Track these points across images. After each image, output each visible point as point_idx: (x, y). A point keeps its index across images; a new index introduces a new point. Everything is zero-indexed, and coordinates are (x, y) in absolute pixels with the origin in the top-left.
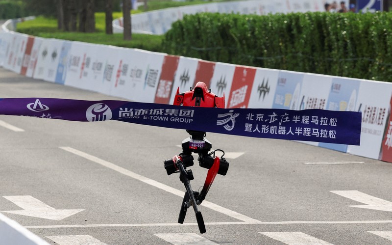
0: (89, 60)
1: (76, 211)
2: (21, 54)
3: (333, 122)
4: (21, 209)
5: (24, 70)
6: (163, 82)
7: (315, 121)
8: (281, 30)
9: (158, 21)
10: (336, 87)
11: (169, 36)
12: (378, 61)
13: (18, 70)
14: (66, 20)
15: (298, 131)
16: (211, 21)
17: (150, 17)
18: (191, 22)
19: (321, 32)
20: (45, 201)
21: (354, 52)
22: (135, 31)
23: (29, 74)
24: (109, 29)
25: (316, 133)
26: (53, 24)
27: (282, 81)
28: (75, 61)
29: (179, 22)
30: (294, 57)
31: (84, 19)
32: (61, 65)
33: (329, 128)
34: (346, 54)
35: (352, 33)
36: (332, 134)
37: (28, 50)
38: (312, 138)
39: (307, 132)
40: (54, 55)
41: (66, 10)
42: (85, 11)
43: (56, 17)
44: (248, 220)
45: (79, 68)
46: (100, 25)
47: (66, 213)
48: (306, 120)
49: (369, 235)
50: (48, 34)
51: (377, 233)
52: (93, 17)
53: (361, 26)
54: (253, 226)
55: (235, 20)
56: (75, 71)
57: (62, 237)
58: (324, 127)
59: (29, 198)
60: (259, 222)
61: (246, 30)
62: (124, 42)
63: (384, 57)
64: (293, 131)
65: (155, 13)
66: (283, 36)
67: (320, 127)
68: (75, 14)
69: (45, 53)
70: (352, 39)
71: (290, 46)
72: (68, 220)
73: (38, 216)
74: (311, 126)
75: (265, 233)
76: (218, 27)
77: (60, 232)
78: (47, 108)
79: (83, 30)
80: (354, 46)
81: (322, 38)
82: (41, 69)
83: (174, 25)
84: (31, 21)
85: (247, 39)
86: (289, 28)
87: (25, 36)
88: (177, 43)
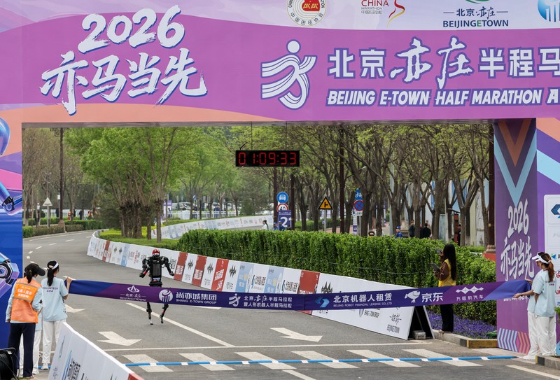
0: (139, 253)
1: (137, 341)
2: (103, 250)
3: (290, 299)
4: (108, 339)
5: (104, 258)
6: (179, 267)
7: (281, 299)
8: (241, 239)
9: (173, 231)
10: (271, 271)
11: (181, 241)
12: (293, 256)
13: (101, 258)
14: (126, 231)
15: (272, 305)
16: (203, 234)
17: (169, 228)
18: (194, 234)
19: (262, 241)
20: (120, 335)
21: (280, 251)
22: (163, 237)
23: (107, 260)
24: (149, 236)
25: (281, 306)
26: (119, 233)
27: (242, 267)
28: (132, 254)
29: (186, 233)
30: (248, 253)
31: (136, 231)
32: (124, 256)
33: (288, 302)
34: (275, 252)
35: (278, 241)
36: (290, 306)
37: (107, 248)
38: (280, 308)
39: (276, 305)
40: (121, 251)
41: (126, 226)
42: (136, 227)
43: (120, 229)
44: (228, 346)
45: (134, 258)
46: (144, 233)
47: (132, 342)
48: (275, 299)
49: (292, 354)
50: (117, 240)
51: (296, 352)
52: (140, 230)
53: (283, 238)
54: (231, 348)
55: (216, 233)
56: (132, 259)
57: (131, 356)
58: (285, 302)
59: (112, 333)
60: (234, 347)
61: (222, 239)
62: (157, 244)
63: (295, 254)
64: (269, 305)
65: (172, 227)
66: (242, 242)
67: (283, 302)
68: (131, 229)
69: (115, 250)
70: (278, 244)
71: (246, 247)
72: (133, 346)
73: (117, 343)
74: (279, 302)
75: (238, 353)
76: (208, 237)
77: (130, 353)
78: (138, 291)
79: (135, 237)
80: (280, 248)
81: (263, 244)
82: (114, 258)
83: (184, 235)
84: (107, 232)
85: (223, 244)
86: (245, 238)
87: (105, 241)
88: (186, 245)
